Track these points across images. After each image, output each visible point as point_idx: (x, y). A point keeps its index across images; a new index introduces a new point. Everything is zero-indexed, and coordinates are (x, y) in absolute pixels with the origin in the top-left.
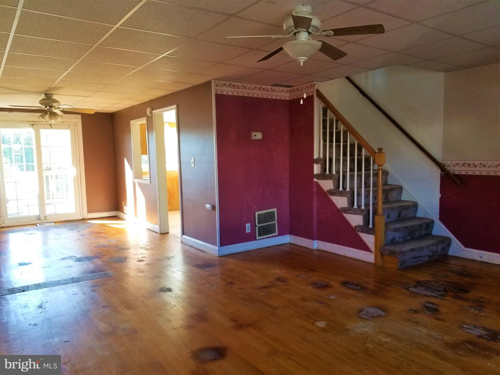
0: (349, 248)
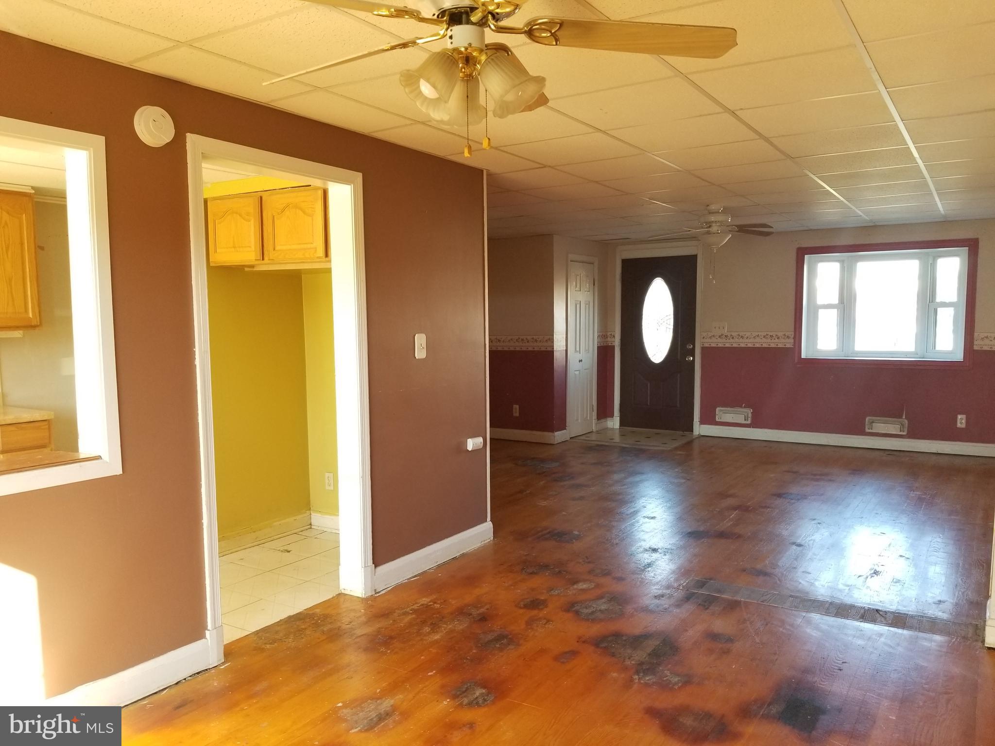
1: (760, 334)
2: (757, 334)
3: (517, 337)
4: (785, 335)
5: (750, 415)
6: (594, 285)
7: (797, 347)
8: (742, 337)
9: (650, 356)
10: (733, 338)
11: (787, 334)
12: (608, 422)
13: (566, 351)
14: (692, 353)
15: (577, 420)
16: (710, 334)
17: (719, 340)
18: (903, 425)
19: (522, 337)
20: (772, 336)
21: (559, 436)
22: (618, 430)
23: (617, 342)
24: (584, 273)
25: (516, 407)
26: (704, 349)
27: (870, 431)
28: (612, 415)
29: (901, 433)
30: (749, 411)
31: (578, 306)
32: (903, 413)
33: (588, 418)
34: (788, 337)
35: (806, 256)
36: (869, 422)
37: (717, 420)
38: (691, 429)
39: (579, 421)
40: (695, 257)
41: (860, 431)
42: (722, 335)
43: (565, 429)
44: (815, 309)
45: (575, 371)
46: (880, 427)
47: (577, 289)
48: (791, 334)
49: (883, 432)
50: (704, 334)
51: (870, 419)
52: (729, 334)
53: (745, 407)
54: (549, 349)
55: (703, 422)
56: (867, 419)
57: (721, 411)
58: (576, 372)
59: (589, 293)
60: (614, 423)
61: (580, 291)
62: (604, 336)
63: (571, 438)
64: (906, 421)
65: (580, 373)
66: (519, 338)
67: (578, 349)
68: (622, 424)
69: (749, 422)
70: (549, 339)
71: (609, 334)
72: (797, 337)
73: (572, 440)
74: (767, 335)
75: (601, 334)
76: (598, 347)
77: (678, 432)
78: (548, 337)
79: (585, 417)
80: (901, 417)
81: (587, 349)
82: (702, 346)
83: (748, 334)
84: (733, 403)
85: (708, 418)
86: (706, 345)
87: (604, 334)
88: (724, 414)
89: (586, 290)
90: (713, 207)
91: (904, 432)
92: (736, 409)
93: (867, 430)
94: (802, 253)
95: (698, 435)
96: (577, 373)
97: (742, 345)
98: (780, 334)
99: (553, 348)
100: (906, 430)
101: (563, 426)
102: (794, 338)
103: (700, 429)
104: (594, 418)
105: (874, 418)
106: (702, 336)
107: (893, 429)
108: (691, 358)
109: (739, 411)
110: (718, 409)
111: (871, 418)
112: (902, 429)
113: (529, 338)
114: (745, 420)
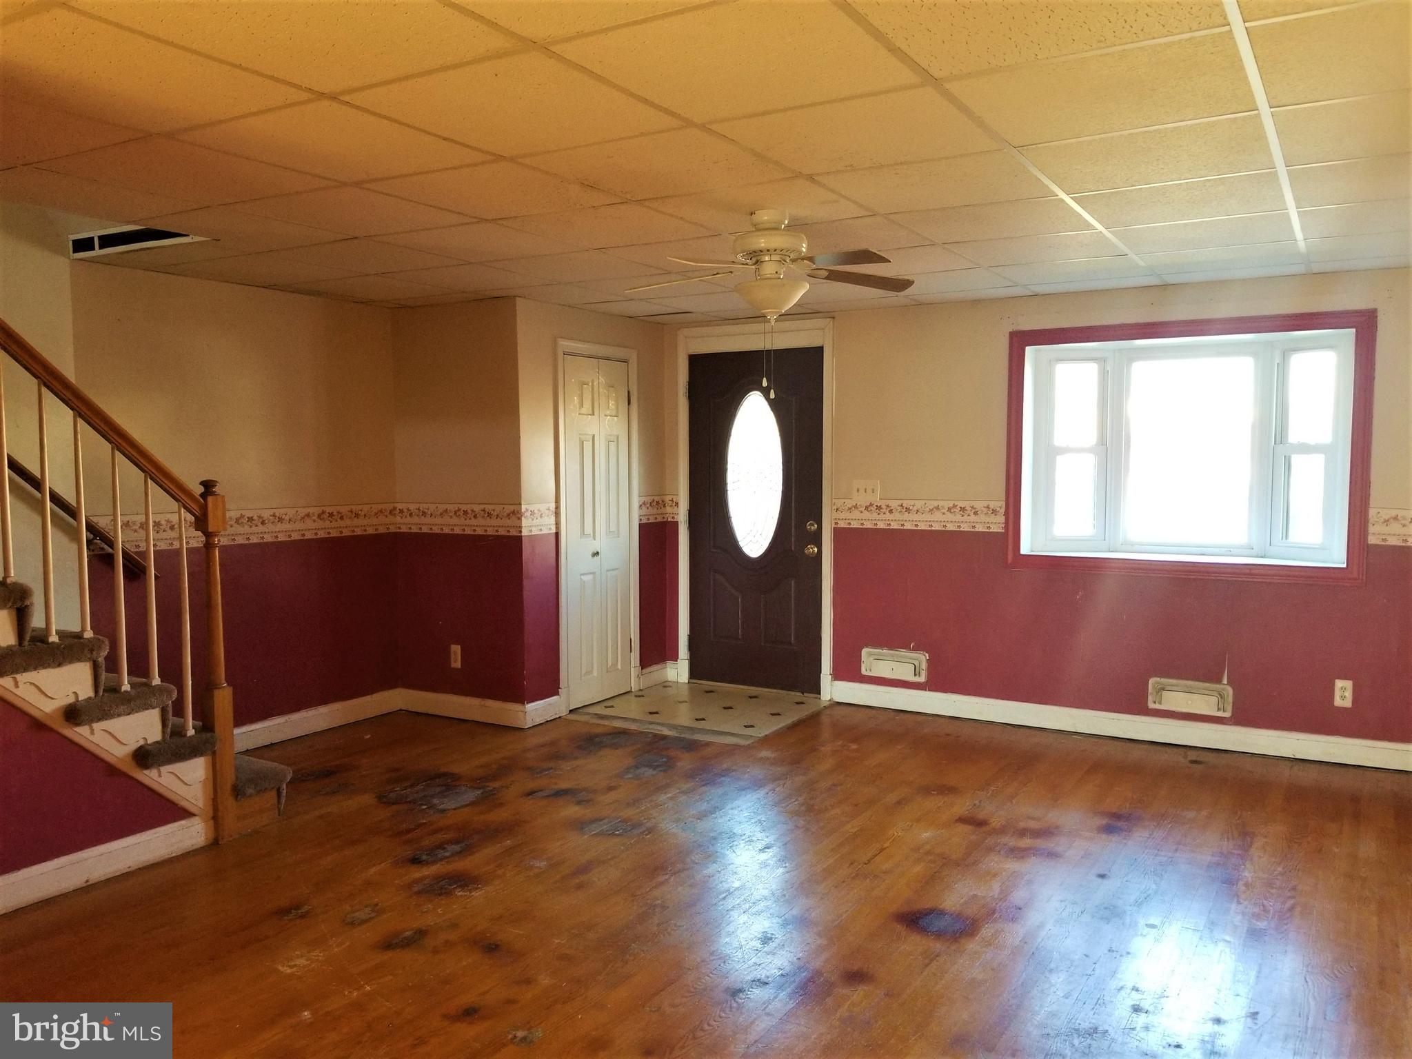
0: (97, 847)
1: (941, 503)
2: (936, 505)
3: (456, 507)
4: (988, 507)
5: (924, 666)
6: (629, 403)
7: (1011, 533)
8: (908, 510)
9: (741, 544)
10: (891, 512)
11: (993, 505)
12: (668, 669)
13: (557, 535)
14: (817, 539)
15: (589, 672)
16: (849, 503)
17: (866, 515)
18: (1222, 697)
19: (464, 507)
20: (963, 509)
21: (536, 711)
22: (687, 686)
23: (681, 515)
24: (602, 380)
25: (456, 649)
26: (838, 533)
27: (1157, 706)
28: (675, 657)
29: (1220, 714)
30: (922, 658)
31: (588, 446)
32: (1224, 671)
33: (619, 667)
34: (994, 512)
35: (1027, 348)
36: (1154, 687)
37: (864, 672)
38: (816, 689)
39: (595, 674)
40: (819, 351)
41: (1136, 705)
42: (871, 505)
43: (557, 694)
44: (1049, 453)
45: (581, 574)
46: (1178, 697)
47: (584, 411)
48: (1000, 505)
49: (1184, 710)
50: (839, 503)
51: (1157, 683)
52: (883, 504)
53: (915, 649)
54: (514, 533)
55: (838, 675)
56: (1152, 681)
57: (870, 654)
58: (585, 578)
59: (615, 418)
60: (678, 671)
61: (593, 414)
62: (658, 502)
63: (571, 711)
64: (1230, 690)
65: (594, 579)
66: (459, 510)
67: (588, 529)
68: (694, 673)
69: (922, 679)
70: (513, 512)
71: (668, 498)
72: (1011, 510)
73: (572, 717)
74: (955, 506)
75: (649, 499)
76: (640, 525)
77: (793, 693)
78: (512, 508)
79: (610, 664)
80: (1218, 680)
81: (613, 528)
82: (833, 526)
83: (919, 504)
84: (891, 640)
85: (848, 670)
86: (842, 524)
87: (656, 499)
88: (874, 661)
89: (608, 412)
90: (764, 216)
91: (1224, 711)
92: (897, 652)
93: (1151, 705)
94: (1020, 341)
95: (830, 700)
96: (589, 578)
97: (908, 526)
98: (979, 505)
99: (521, 532)
100: (1229, 708)
101: (551, 687)
102: (1006, 514)
103: (834, 690)
104: (633, 665)
105: (1163, 680)
106: (835, 507)
107: (1203, 703)
108: (816, 550)
109: (901, 657)
110: (865, 652)
111: (1158, 679)
112: (1221, 706)
113: (477, 508)
114: (915, 675)
